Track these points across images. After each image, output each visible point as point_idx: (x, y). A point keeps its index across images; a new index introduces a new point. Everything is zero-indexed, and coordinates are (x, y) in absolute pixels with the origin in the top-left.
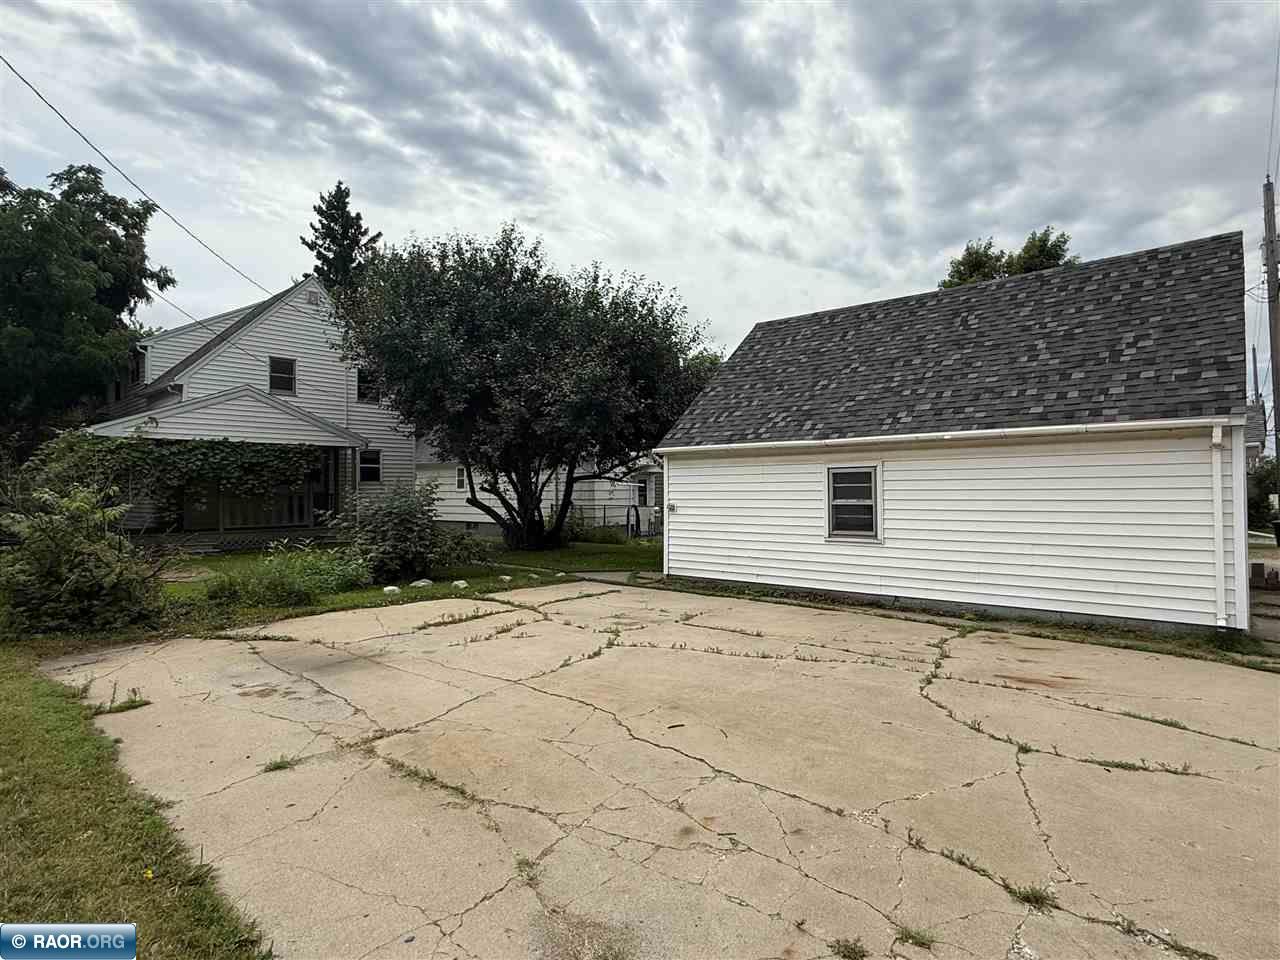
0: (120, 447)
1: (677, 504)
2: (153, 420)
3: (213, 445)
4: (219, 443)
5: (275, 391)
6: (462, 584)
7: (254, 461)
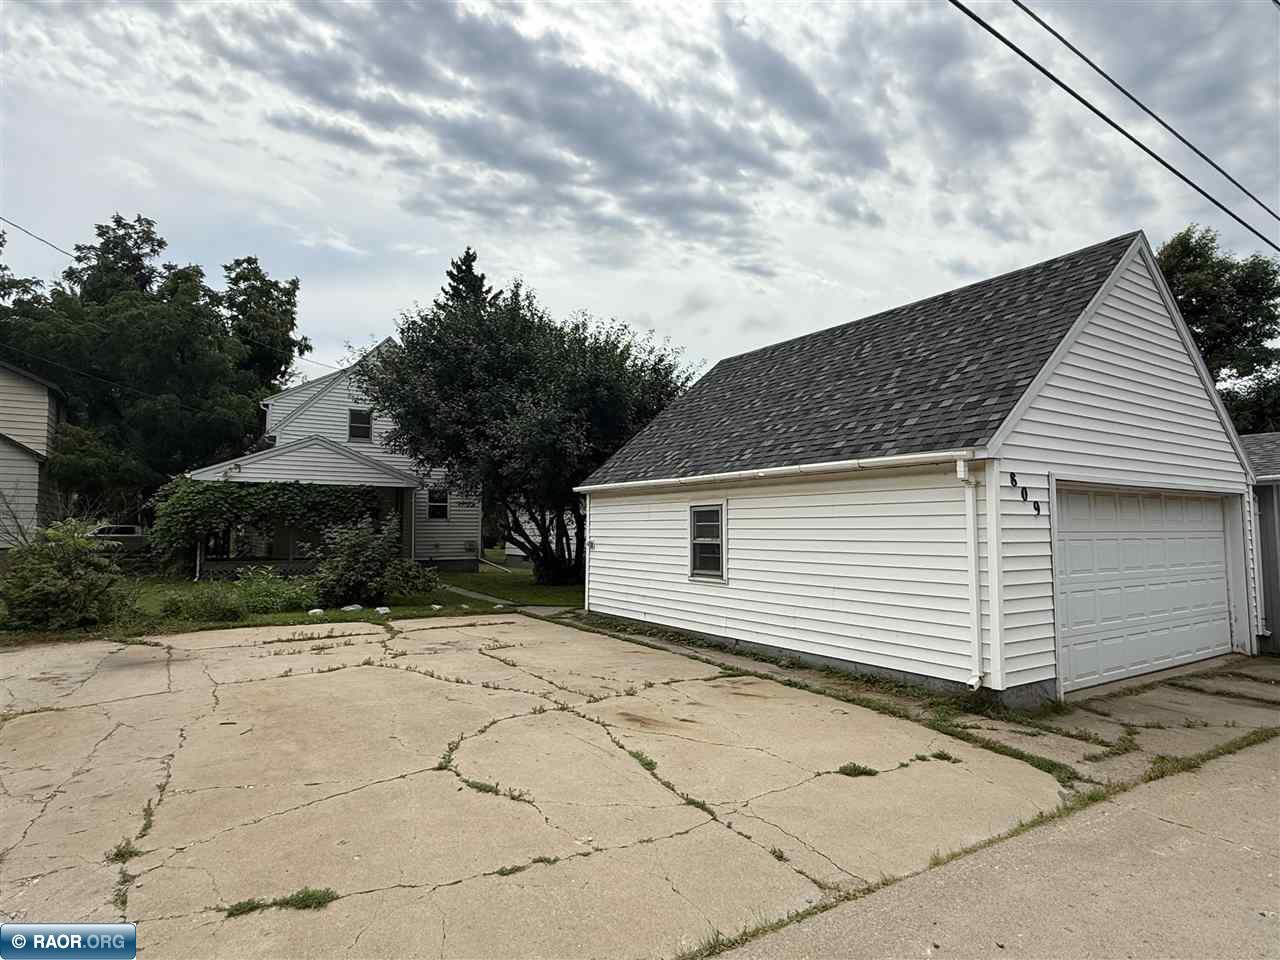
0: (207, 489)
1: (596, 541)
2: (238, 467)
3: (284, 486)
4: (290, 485)
5: (353, 439)
6: (382, 610)
7: (318, 499)
